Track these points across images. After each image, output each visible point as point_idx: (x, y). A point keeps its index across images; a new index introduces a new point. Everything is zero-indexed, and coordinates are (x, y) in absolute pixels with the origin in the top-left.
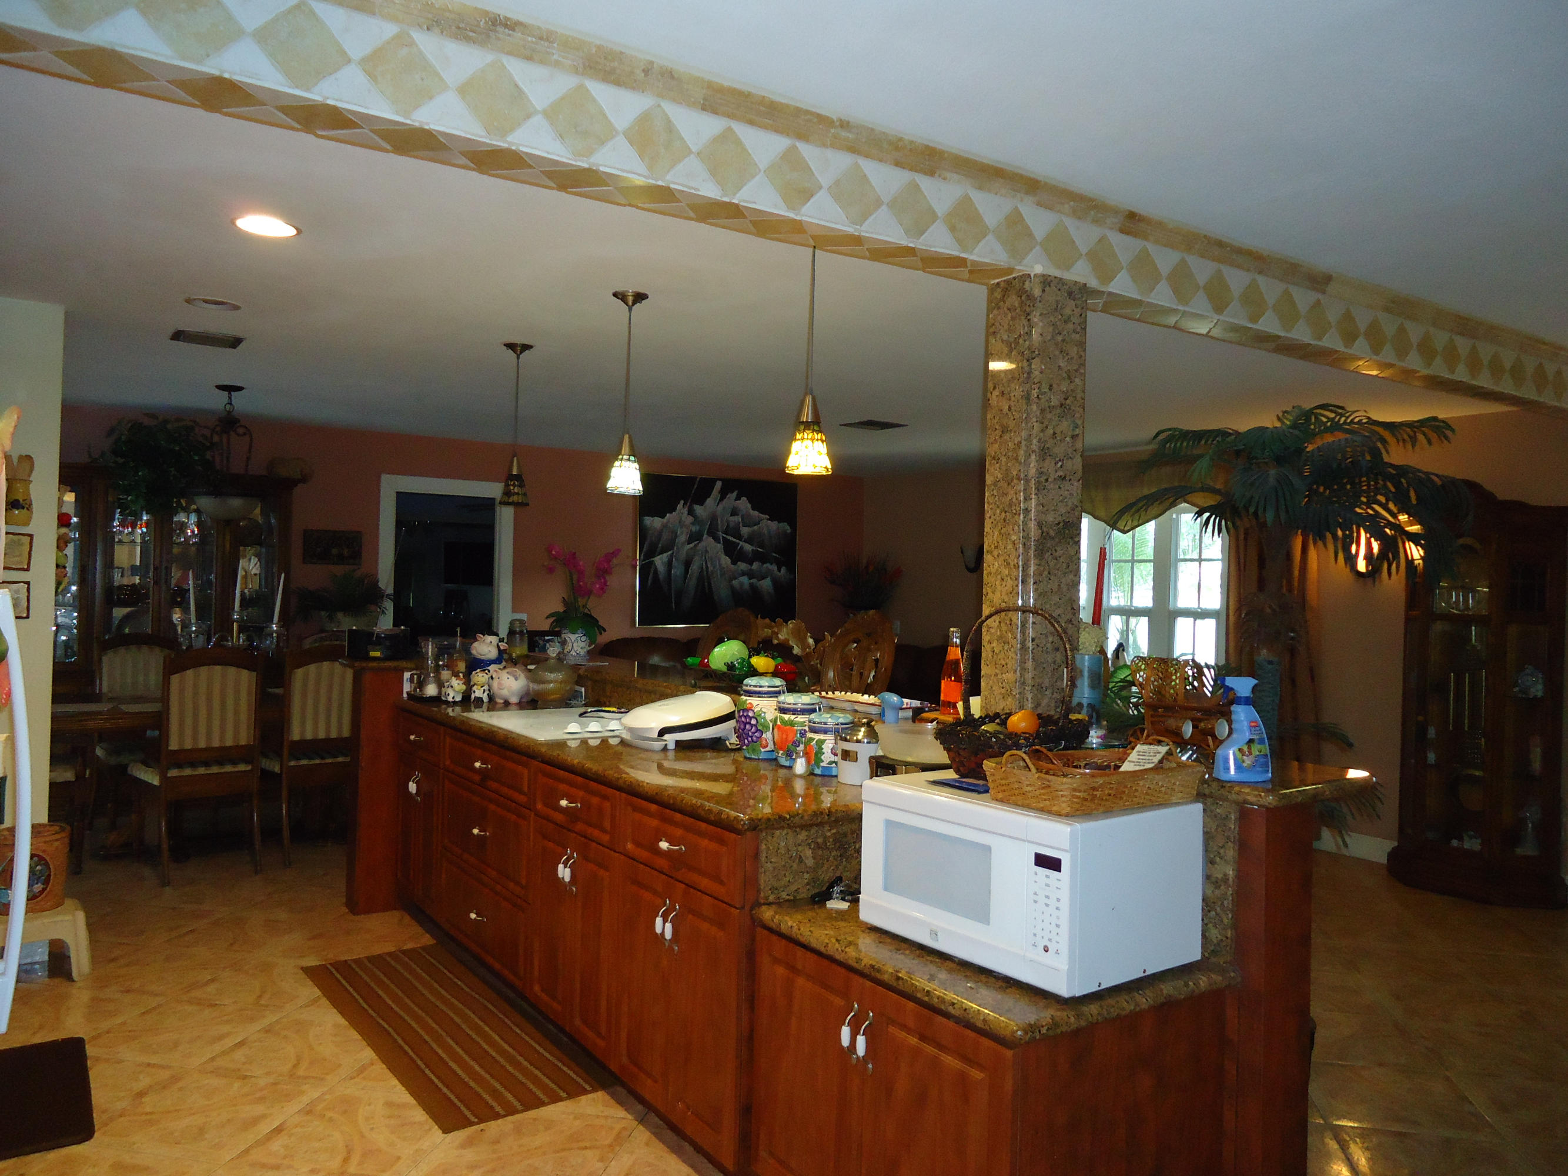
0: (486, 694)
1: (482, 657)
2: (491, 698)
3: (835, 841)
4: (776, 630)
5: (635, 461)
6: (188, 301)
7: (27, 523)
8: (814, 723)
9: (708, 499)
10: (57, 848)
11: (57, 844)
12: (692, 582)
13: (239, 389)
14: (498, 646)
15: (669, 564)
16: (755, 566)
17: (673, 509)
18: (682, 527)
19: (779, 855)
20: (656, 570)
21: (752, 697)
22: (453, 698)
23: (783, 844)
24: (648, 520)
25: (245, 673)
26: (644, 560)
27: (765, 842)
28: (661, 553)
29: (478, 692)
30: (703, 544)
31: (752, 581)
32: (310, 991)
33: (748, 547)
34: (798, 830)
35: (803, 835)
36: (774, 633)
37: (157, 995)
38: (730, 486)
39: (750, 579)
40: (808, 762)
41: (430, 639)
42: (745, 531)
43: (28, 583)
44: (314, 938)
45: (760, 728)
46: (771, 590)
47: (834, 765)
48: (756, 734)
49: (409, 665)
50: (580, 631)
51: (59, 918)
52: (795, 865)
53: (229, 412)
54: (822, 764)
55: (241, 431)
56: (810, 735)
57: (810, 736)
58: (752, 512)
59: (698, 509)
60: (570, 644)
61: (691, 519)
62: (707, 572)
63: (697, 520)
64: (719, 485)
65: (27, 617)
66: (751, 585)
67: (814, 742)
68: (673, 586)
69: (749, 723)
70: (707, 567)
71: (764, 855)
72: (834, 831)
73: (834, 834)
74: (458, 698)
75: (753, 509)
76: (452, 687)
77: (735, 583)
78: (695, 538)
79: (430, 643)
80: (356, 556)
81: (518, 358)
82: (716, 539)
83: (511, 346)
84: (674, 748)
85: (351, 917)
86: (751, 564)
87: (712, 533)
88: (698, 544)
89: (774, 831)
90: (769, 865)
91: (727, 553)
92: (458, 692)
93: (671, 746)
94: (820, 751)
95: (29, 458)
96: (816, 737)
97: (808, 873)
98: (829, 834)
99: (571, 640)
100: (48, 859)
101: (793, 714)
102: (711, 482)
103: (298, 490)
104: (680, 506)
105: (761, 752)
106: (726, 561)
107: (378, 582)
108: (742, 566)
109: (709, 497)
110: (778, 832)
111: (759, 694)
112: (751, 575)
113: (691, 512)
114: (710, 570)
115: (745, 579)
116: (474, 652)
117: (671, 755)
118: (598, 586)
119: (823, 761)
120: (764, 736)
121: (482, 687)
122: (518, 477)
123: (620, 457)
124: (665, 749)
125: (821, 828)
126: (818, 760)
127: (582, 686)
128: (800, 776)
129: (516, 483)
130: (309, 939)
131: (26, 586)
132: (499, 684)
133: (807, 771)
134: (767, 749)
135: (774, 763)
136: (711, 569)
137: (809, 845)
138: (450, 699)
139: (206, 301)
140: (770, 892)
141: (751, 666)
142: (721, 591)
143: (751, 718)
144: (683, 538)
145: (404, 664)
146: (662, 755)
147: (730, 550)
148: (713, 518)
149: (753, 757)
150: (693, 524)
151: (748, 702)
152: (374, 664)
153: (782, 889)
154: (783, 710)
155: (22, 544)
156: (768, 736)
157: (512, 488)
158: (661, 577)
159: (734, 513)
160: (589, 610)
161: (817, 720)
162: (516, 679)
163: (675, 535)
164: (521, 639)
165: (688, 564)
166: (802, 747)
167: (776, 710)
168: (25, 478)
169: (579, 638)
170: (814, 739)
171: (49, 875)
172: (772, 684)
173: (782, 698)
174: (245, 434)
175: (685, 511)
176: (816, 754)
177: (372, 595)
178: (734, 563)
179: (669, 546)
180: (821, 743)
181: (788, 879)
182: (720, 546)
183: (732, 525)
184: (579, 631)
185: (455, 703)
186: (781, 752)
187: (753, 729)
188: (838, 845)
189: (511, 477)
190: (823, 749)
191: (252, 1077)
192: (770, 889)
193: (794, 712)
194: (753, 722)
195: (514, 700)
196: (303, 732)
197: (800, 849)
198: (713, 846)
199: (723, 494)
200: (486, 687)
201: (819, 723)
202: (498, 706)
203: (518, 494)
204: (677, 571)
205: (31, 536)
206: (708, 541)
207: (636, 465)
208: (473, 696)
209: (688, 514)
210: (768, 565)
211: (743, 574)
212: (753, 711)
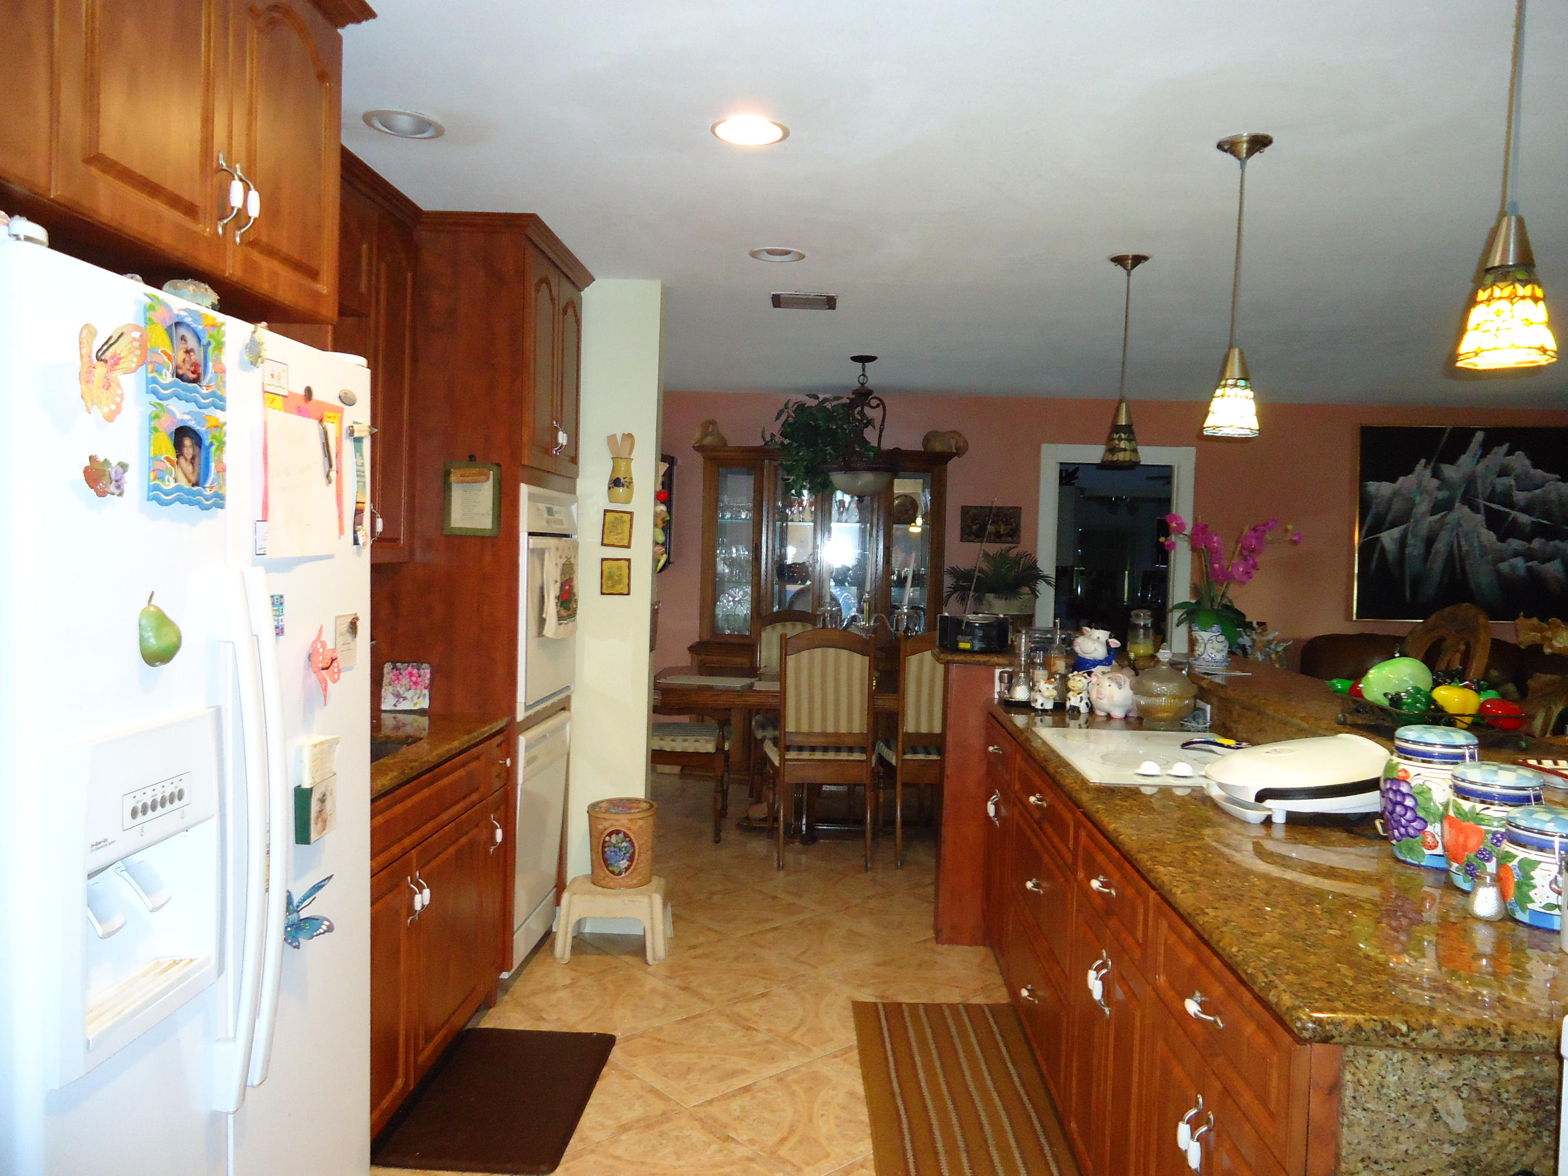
0: (1084, 702)
1: (1087, 657)
2: (1091, 709)
3: (1524, 1092)
4: (1549, 634)
5: (1246, 387)
6: (754, 254)
7: (628, 501)
8: (1518, 827)
9: (1463, 457)
10: (640, 827)
11: (641, 822)
12: (1437, 564)
13: (872, 359)
14: (1107, 643)
15: (1402, 542)
16: (1536, 543)
17: (1408, 470)
18: (1421, 494)
19: (1385, 1099)
20: (1383, 550)
21: (1410, 759)
22: (1042, 705)
23: (1392, 1079)
24: (1372, 486)
25: (858, 658)
26: (1366, 536)
27: (1350, 1068)
28: (1392, 526)
29: (1073, 700)
30: (1452, 517)
31: (1530, 564)
32: (847, 1036)
33: (1524, 518)
34: (1430, 1057)
35: (1442, 1069)
36: (1544, 638)
37: (704, 1000)
38: (1494, 437)
39: (1527, 561)
40: (1503, 895)
41: (1024, 632)
42: (1520, 497)
43: (629, 560)
44: (884, 964)
45: (1421, 814)
46: (1561, 575)
47: (1556, 912)
48: (1414, 824)
49: (1001, 660)
50: (1216, 628)
51: (638, 898)
52: (1422, 1125)
53: (863, 384)
54: (1530, 906)
55: (874, 403)
56: (1507, 847)
57: (1508, 849)
58: (1532, 471)
59: (1449, 471)
60: (1203, 645)
61: (1435, 483)
62: (1460, 550)
63: (1444, 484)
64: (1479, 436)
65: (628, 594)
66: (1529, 569)
67: (1515, 862)
68: (1407, 572)
69: (1401, 804)
70: (1460, 546)
71: (1349, 1093)
72: (1520, 1072)
73: (1519, 1077)
74: (1049, 706)
75: (1535, 466)
76: (1040, 691)
77: (1504, 567)
78: (1441, 507)
79: (1024, 637)
80: (1014, 534)
81: (1129, 275)
82: (1475, 509)
83: (1119, 260)
84: (1284, 821)
85: (932, 944)
86: (1530, 541)
87: (1469, 500)
88: (1446, 515)
89: (1373, 1051)
90: (1359, 1113)
91: (1490, 526)
92: (1048, 698)
93: (1279, 818)
94: (1526, 882)
95: (630, 436)
96: (1520, 853)
97: (1452, 1143)
98: (1507, 1076)
99: (1203, 639)
100: (632, 836)
101: (1483, 802)
102: (1470, 433)
103: (952, 464)
104: (1420, 467)
105: (1424, 855)
106: (1489, 537)
107: (1036, 561)
108: (1515, 544)
109: (1464, 453)
110: (1381, 1055)
111: (1427, 757)
112: (1529, 556)
113: (1436, 474)
114: (1463, 549)
115: (1519, 562)
116: (1077, 649)
117: (1279, 832)
118: (1241, 569)
119: (1532, 901)
120: (1429, 828)
121: (1079, 694)
122: (1128, 429)
123: (1223, 382)
124: (1268, 822)
125: (1488, 1062)
126: (1524, 899)
127: (1208, 703)
128: (1487, 922)
129: (1123, 436)
130: (878, 965)
131: (627, 563)
132: (1099, 692)
133: (1498, 913)
134: (1435, 852)
135: (1443, 877)
136: (1465, 548)
137: (1458, 1089)
138: (1038, 706)
139: (771, 252)
140: (1360, 1165)
141: (1432, 701)
142: (1482, 577)
143: (1404, 795)
144: (1423, 506)
145: (995, 659)
146: (1263, 832)
147: (1494, 521)
148: (1470, 481)
149: (1409, 860)
150: (1439, 489)
151: (1401, 767)
152: (961, 658)
153: (1390, 1165)
154: (1462, 792)
155: (624, 522)
156: (1434, 829)
157: (1117, 442)
158: (1391, 557)
159: (1503, 472)
160: (1230, 601)
161: (1523, 823)
162: (1120, 687)
163: (1413, 504)
164: (1146, 636)
165: (1430, 541)
166: (1491, 867)
167: (1450, 786)
168: (626, 455)
169: (1214, 638)
170: (1515, 856)
171: (634, 853)
172: (1448, 741)
173: (1460, 770)
174: (878, 406)
175: (1428, 473)
176: (1519, 886)
177: (1030, 575)
178: (1502, 539)
179: (1403, 518)
180: (1527, 866)
181: (1403, 1147)
182: (1480, 518)
183: (1499, 488)
184: (1214, 629)
185: (1045, 711)
186: (1455, 865)
187: (1409, 815)
188: (1529, 1101)
189: (1116, 428)
190: (1533, 878)
191: (733, 1140)
192: (1362, 1160)
193: (1486, 798)
194: (1409, 802)
195: (1118, 713)
196: (918, 723)
197: (1435, 1093)
198: (1261, 1040)
199: (1486, 448)
200: (1084, 695)
201: (1526, 829)
202: (1098, 719)
203: (1125, 450)
204: (1414, 548)
205: (631, 513)
206: (1461, 511)
207: (1250, 394)
208: (1068, 704)
209: (1433, 476)
210: (1557, 542)
211: (1516, 554)
212: (1409, 784)
